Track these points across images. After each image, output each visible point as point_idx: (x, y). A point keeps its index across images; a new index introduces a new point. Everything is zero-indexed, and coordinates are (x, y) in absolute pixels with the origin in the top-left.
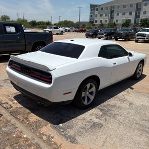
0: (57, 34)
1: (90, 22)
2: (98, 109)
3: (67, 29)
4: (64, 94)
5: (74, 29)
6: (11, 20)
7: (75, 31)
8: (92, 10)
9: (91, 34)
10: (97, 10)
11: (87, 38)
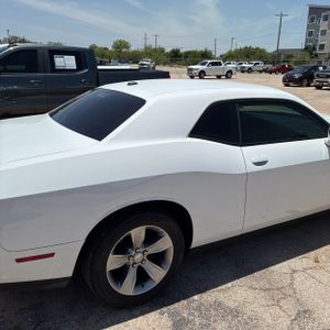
0: (219, 77)
1: (306, 48)
2: (171, 315)
3: (247, 65)
4: (19, 261)
5: (262, 65)
6: (132, 49)
7: (265, 71)
8: (312, 20)
9: (297, 76)
10: (326, 18)
11: (287, 85)
